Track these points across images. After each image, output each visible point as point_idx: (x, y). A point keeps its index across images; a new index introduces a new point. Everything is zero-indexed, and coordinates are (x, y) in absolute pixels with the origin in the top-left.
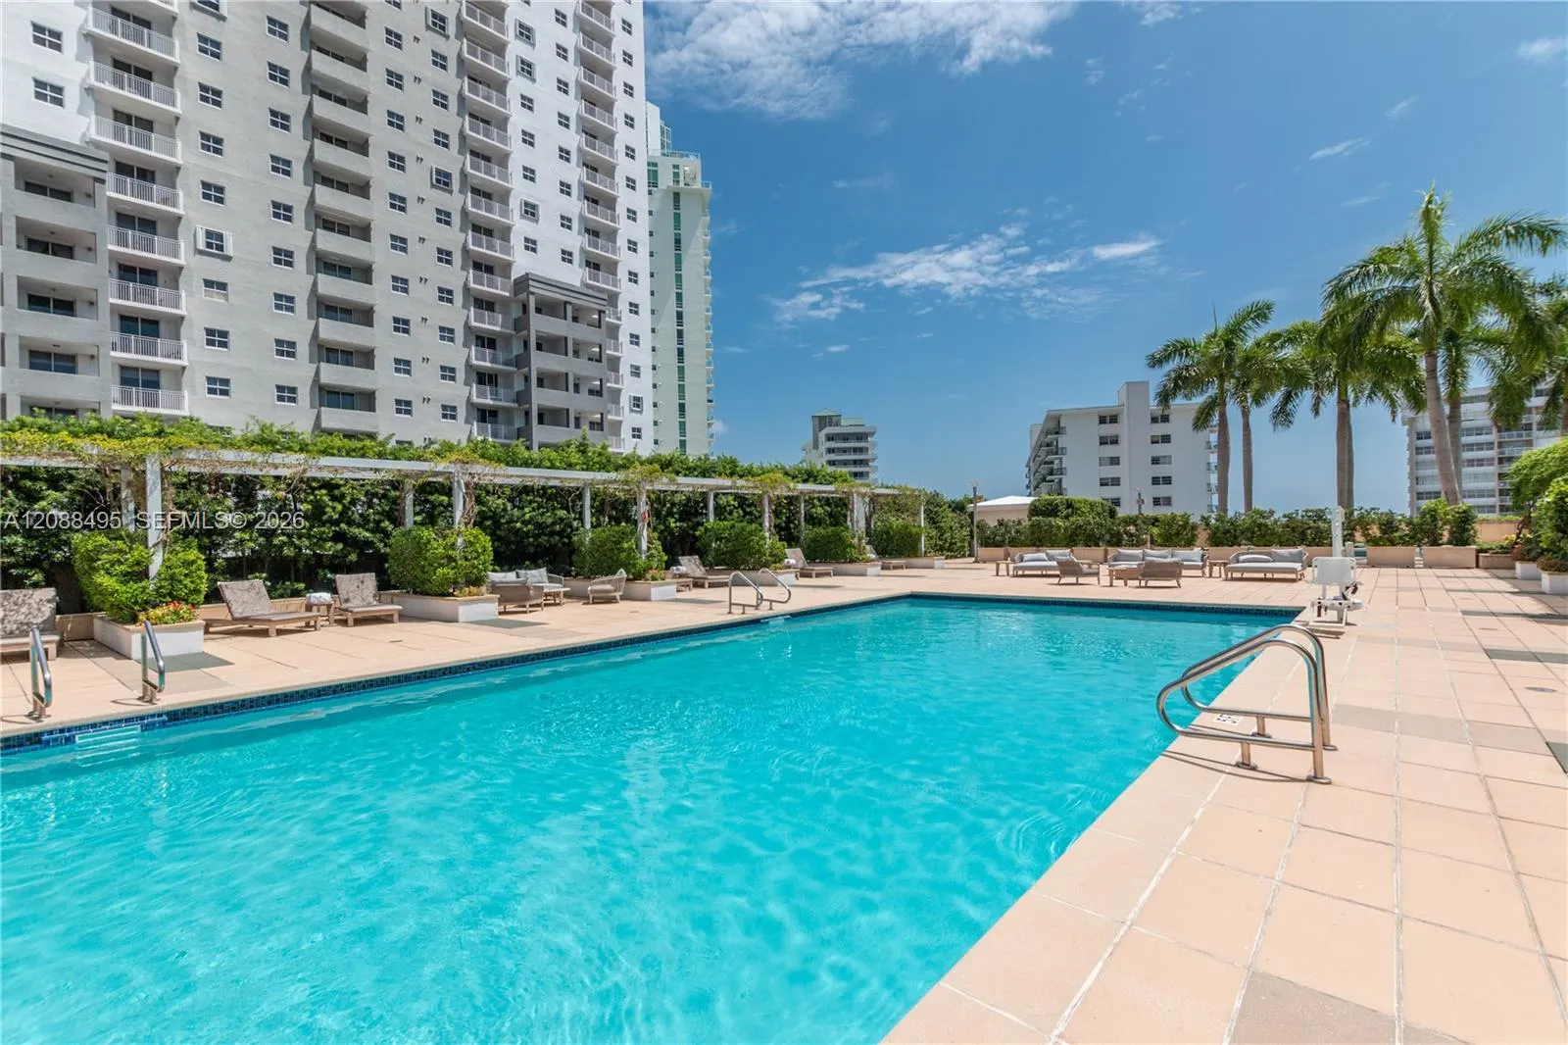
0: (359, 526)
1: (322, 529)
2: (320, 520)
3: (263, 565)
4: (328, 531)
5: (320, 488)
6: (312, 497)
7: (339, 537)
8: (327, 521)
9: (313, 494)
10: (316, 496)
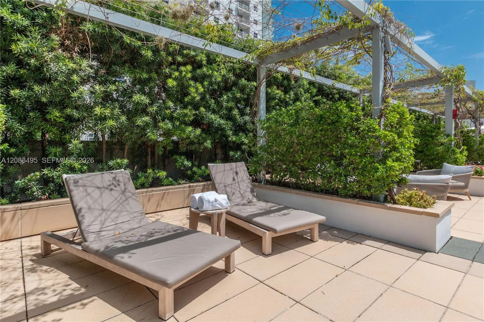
0: (214, 112)
1: (185, 111)
2: (181, 102)
3: (123, 150)
4: (189, 112)
5: (185, 64)
6: (177, 74)
7: (196, 123)
8: (189, 103)
9: (177, 70)
10: (181, 72)
